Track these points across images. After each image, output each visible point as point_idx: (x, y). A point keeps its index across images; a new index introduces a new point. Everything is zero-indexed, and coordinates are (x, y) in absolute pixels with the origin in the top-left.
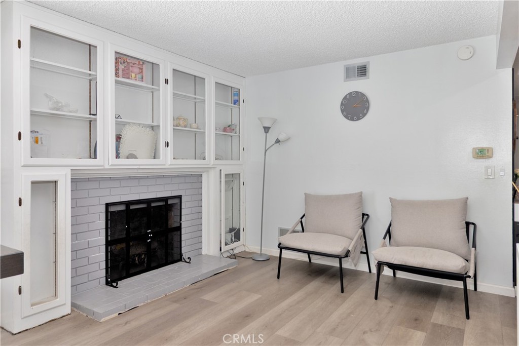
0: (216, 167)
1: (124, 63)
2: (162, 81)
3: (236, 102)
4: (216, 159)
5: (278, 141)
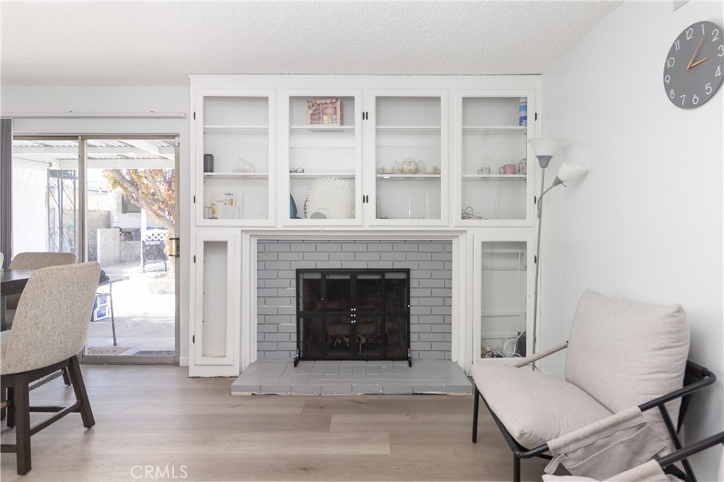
0: (465, 231)
1: (313, 106)
2: (358, 116)
3: (523, 119)
4: (463, 218)
5: (558, 182)
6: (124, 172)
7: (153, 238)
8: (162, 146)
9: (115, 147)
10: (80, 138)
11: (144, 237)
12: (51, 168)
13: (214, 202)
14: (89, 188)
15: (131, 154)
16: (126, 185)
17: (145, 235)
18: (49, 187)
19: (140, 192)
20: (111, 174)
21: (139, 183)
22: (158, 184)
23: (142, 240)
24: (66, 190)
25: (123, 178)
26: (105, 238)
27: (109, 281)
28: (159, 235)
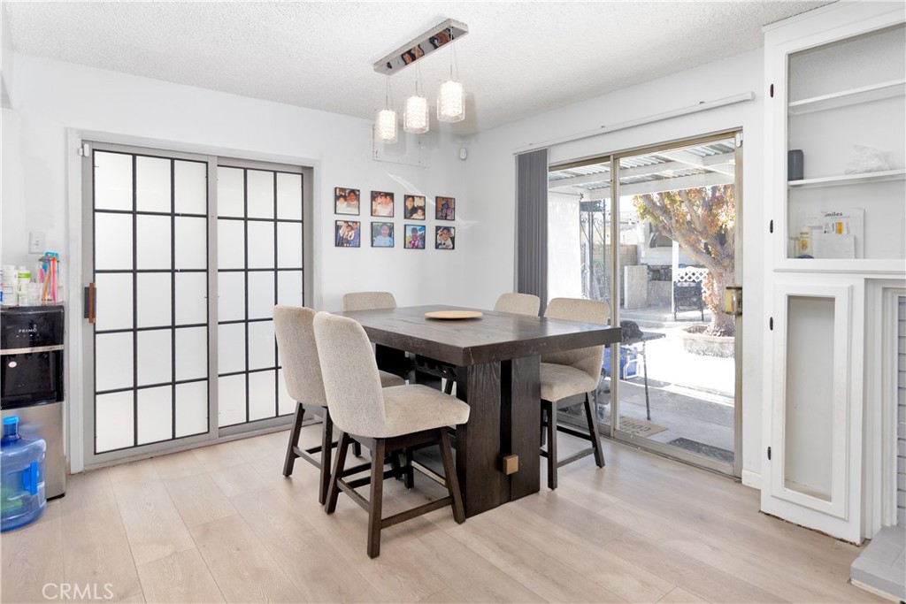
6: (655, 197)
7: (686, 278)
8: (707, 155)
9: (648, 165)
10: (612, 158)
11: (675, 278)
12: (582, 201)
13: (804, 230)
14: (621, 221)
15: (668, 172)
16: (658, 212)
17: (677, 274)
18: (582, 222)
19: (673, 221)
20: (641, 201)
21: (671, 210)
22: (695, 208)
23: (673, 280)
24: (596, 224)
25: (654, 204)
26: (633, 277)
27: (643, 337)
28: (694, 274)
